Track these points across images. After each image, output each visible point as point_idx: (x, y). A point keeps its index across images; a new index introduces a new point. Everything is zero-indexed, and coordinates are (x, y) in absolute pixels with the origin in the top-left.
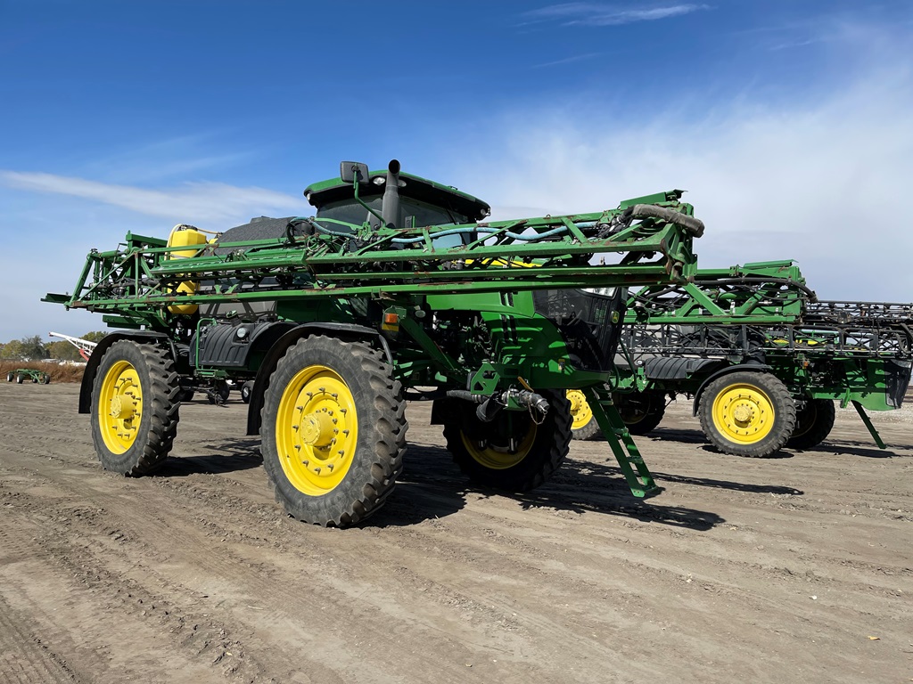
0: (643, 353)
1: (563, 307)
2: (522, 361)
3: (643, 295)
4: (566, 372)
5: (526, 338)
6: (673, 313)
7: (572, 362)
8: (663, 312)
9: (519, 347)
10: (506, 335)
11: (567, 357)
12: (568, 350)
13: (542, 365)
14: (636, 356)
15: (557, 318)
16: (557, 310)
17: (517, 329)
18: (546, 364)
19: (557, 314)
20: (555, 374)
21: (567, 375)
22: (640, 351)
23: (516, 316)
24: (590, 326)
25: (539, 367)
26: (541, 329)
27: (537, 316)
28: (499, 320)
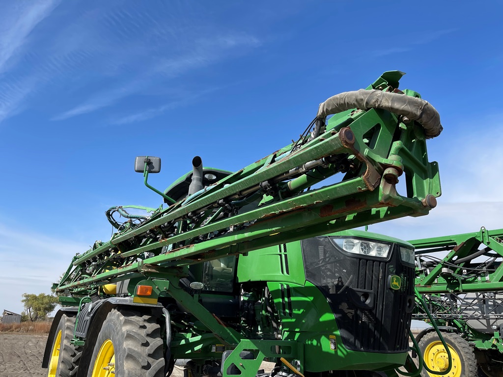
0: (497, 319)
1: (335, 272)
2: (297, 335)
3: (451, 261)
4: (339, 353)
5: (299, 310)
6: (487, 278)
7: (345, 341)
8: (476, 278)
9: (294, 320)
10: (283, 305)
11: (338, 333)
12: (340, 323)
13: (315, 342)
14: (492, 321)
15: (330, 285)
16: (328, 277)
17: (293, 299)
18: (319, 341)
19: (329, 280)
20: (328, 354)
21: (340, 357)
22: (494, 317)
23: (291, 285)
24: (360, 294)
25: (312, 344)
26: (312, 298)
27: (308, 284)
28: (279, 289)
